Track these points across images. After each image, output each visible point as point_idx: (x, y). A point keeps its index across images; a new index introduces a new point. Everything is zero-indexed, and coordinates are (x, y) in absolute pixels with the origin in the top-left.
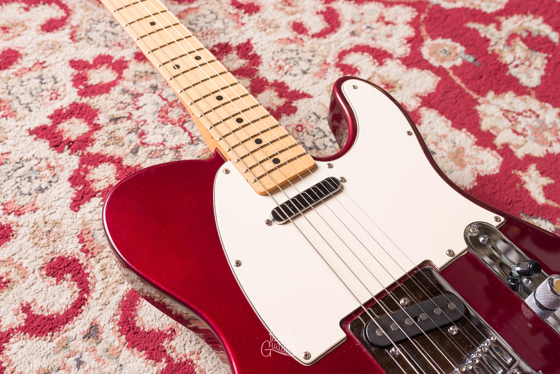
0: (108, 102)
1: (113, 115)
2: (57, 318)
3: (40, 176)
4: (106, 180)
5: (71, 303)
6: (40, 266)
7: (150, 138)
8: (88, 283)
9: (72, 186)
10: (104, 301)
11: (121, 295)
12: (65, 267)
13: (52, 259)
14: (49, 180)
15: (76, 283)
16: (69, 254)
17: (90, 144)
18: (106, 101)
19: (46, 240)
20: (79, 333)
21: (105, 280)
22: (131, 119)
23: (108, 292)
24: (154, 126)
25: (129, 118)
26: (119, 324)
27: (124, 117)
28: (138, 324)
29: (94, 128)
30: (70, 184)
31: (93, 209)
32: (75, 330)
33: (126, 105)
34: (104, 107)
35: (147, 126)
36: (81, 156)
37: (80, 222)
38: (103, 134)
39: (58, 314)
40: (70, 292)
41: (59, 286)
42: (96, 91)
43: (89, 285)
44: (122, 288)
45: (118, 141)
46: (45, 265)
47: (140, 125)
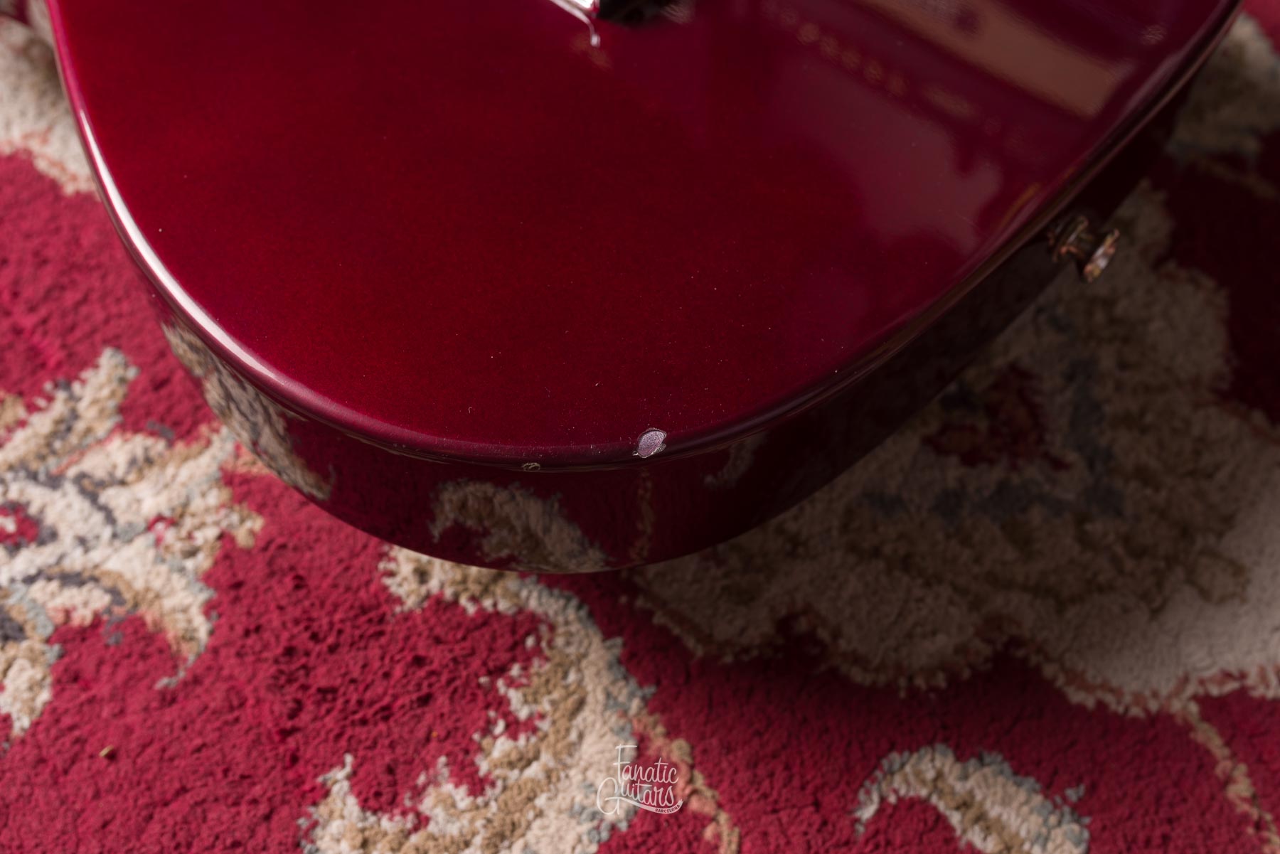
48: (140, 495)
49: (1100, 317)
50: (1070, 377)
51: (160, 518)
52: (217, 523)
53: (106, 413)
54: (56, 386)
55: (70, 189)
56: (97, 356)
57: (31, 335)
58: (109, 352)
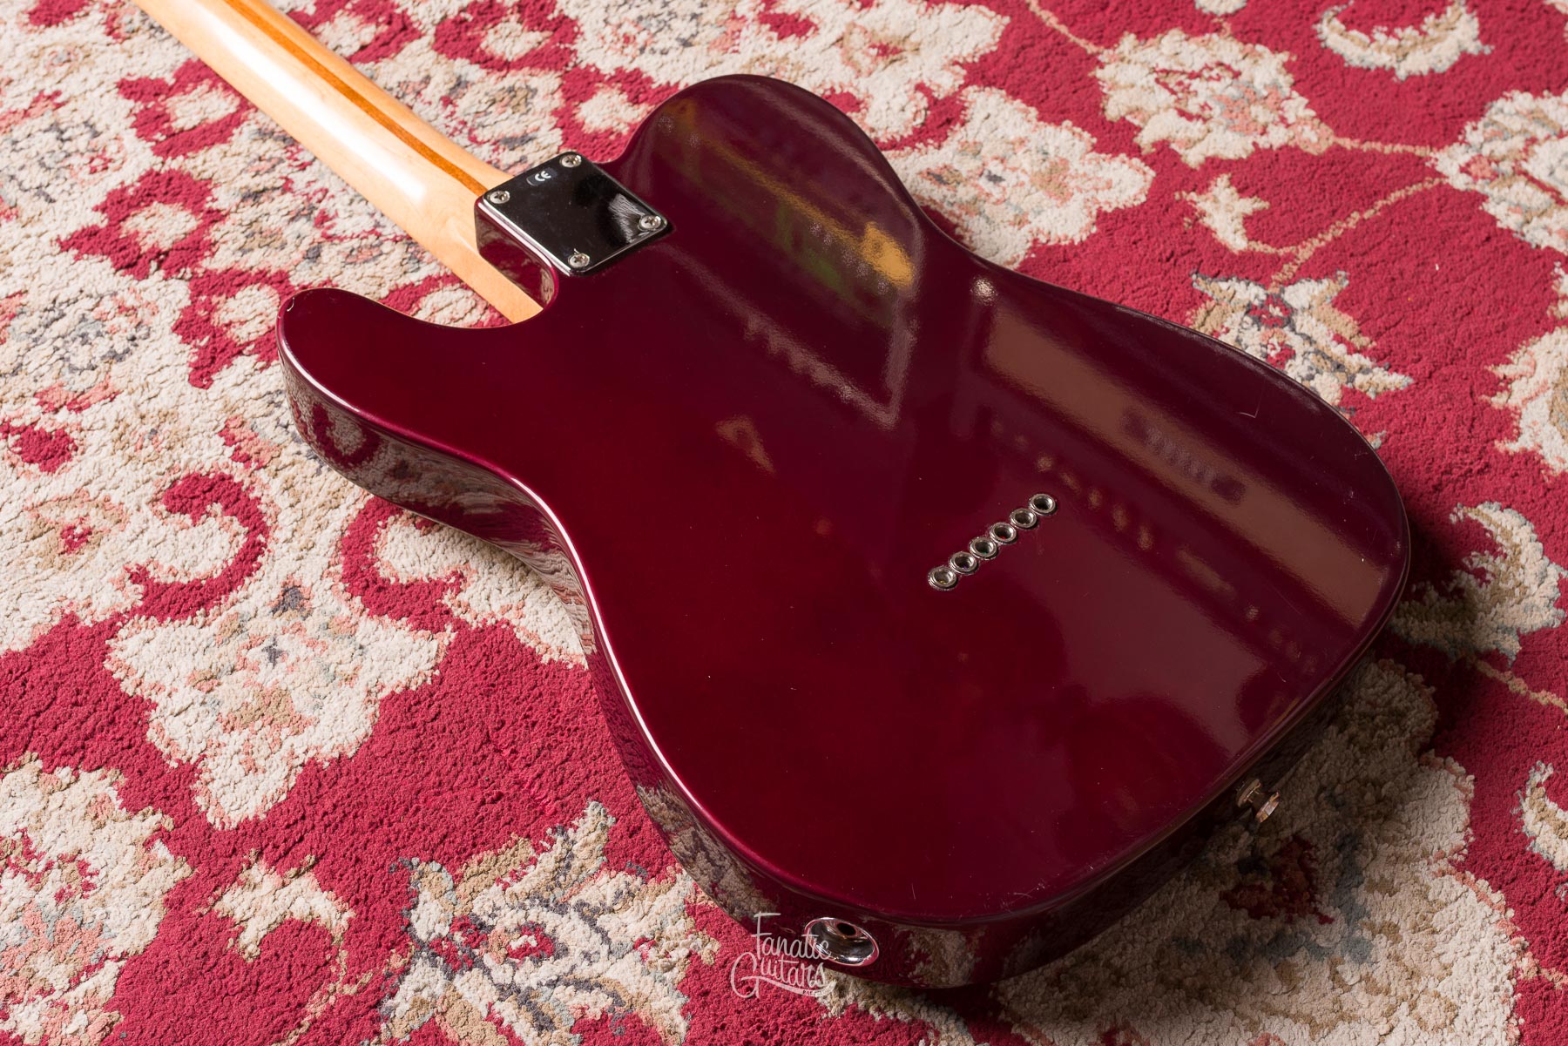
0: (230, 161)
1: (246, 187)
2: (208, 584)
3: (105, 329)
4: (259, 319)
5: (232, 554)
6: (149, 497)
7: (342, 226)
8: (260, 514)
9: (185, 341)
10: (303, 543)
11: (338, 528)
12: (204, 492)
13: (174, 482)
14: (129, 335)
15: (235, 518)
16: (207, 468)
17: (207, 253)
18: (225, 160)
19: (151, 448)
20: (261, 604)
21: (298, 506)
22: (290, 190)
23: (310, 523)
24: (346, 199)
25: (287, 188)
26: (343, 579)
27: (274, 189)
28: (383, 573)
29: (208, 220)
30: (180, 337)
31: (242, 378)
32: (251, 600)
33: (274, 162)
34: (222, 173)
35: (332, 201)
36: (190, 280)
37: (219, 405)
38: (232, 228)
39: (209, 578)
40: (227, 536)
41: (199, 528)
42: (196, 142)
43: (264, 519)
44: (336, 517)
45: (271, 239)
46: (160, 495)
47: (314, 201)
48: (625, 921)
49: (1368, 795)
51: (643, 940)
52: (685, 945)
53: (595, 854)
54: (555, 830)
55: (545, 659)
56: (583, 806)
57: (530, 787)
58: (593, 804)
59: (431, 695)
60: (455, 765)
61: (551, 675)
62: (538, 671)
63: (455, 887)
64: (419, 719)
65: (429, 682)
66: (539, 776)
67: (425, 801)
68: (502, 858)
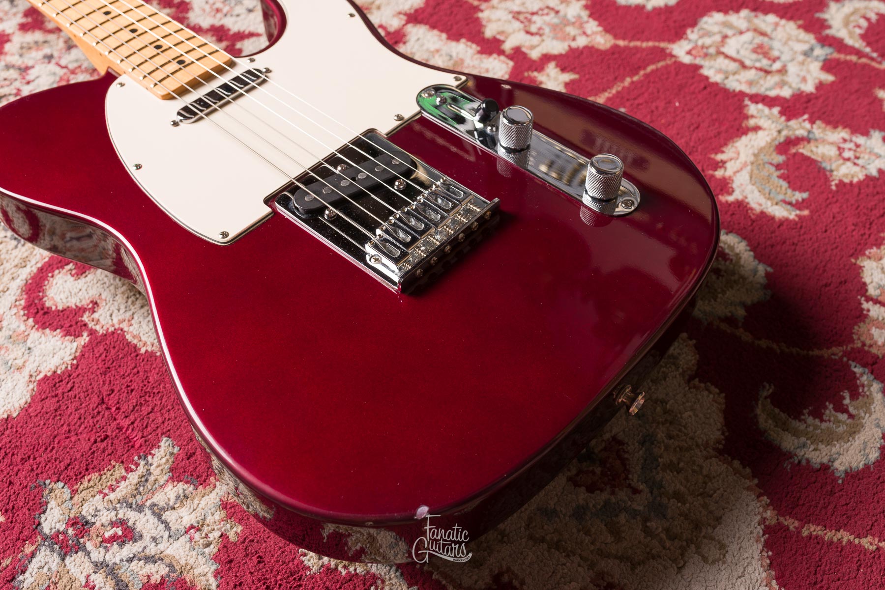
11: (24, 279)
26: (24, 308)
28: (48, 304)
48: (181, 515)
49: (659, 409)
50: (642, 443)
51: (192, 527)
52: (219, 529)
53: (164, 472)
54: (140, 458)
55: (143, 351)
56: (159, 441)
57: (126, 431)
58: (165, 439)
59: (70, 376)
60: (80, 418)
61: (146, 360)
62: (138, 358)
63: (71, 498)
64: (60, 391)
65: (69, 368)
66: (133, 423)
67: (59, 443)
68: (104, 477)
